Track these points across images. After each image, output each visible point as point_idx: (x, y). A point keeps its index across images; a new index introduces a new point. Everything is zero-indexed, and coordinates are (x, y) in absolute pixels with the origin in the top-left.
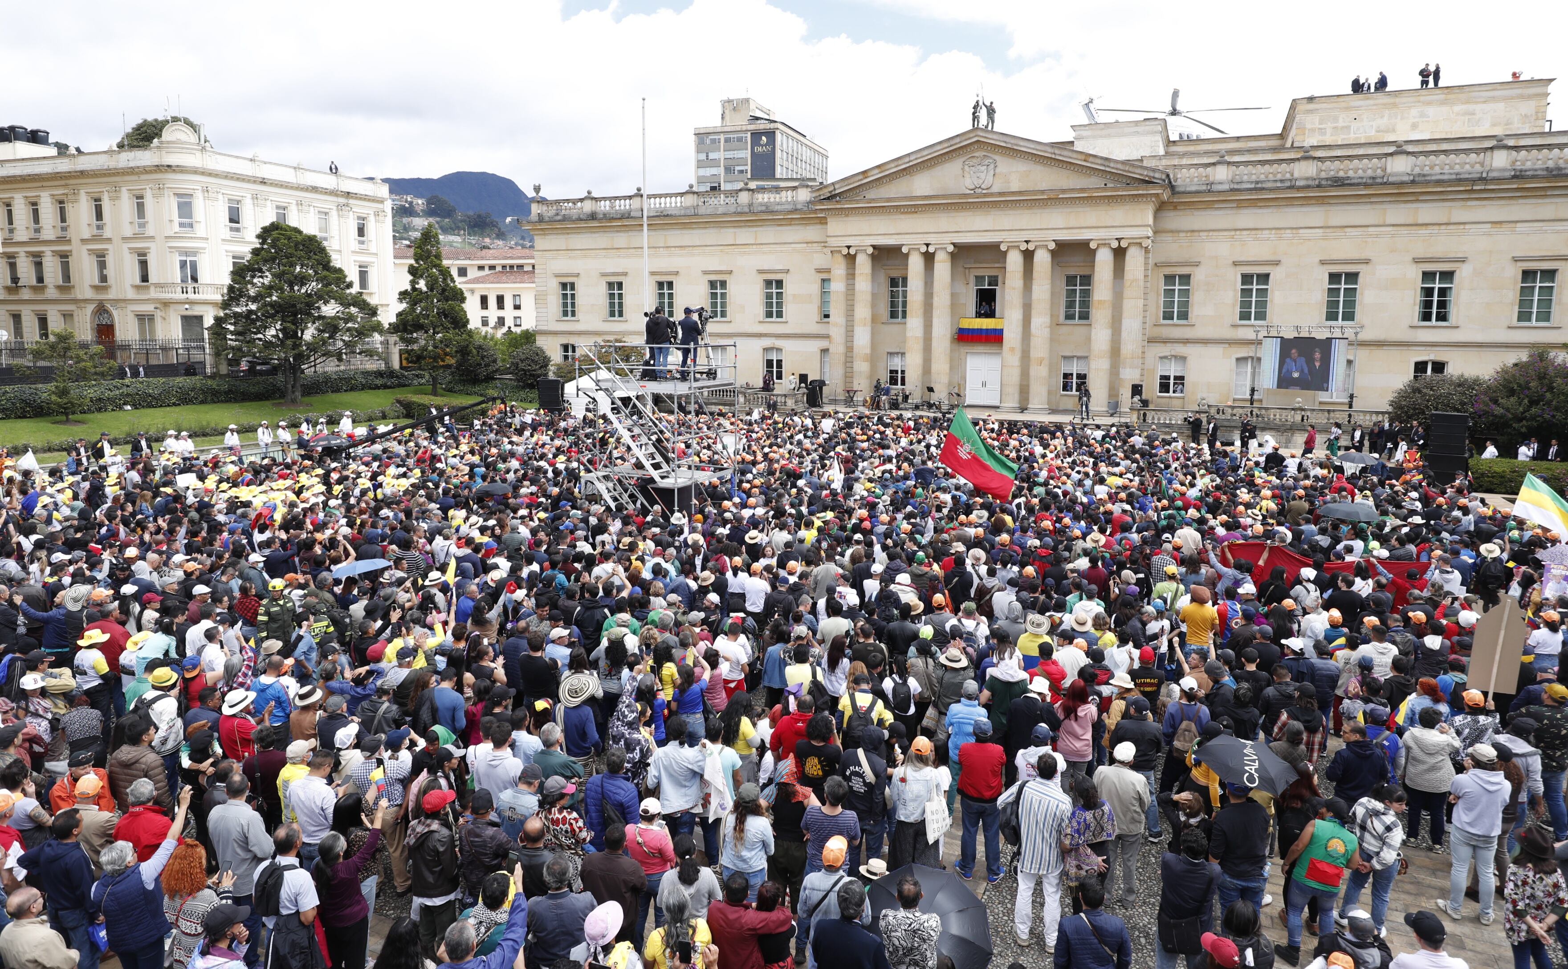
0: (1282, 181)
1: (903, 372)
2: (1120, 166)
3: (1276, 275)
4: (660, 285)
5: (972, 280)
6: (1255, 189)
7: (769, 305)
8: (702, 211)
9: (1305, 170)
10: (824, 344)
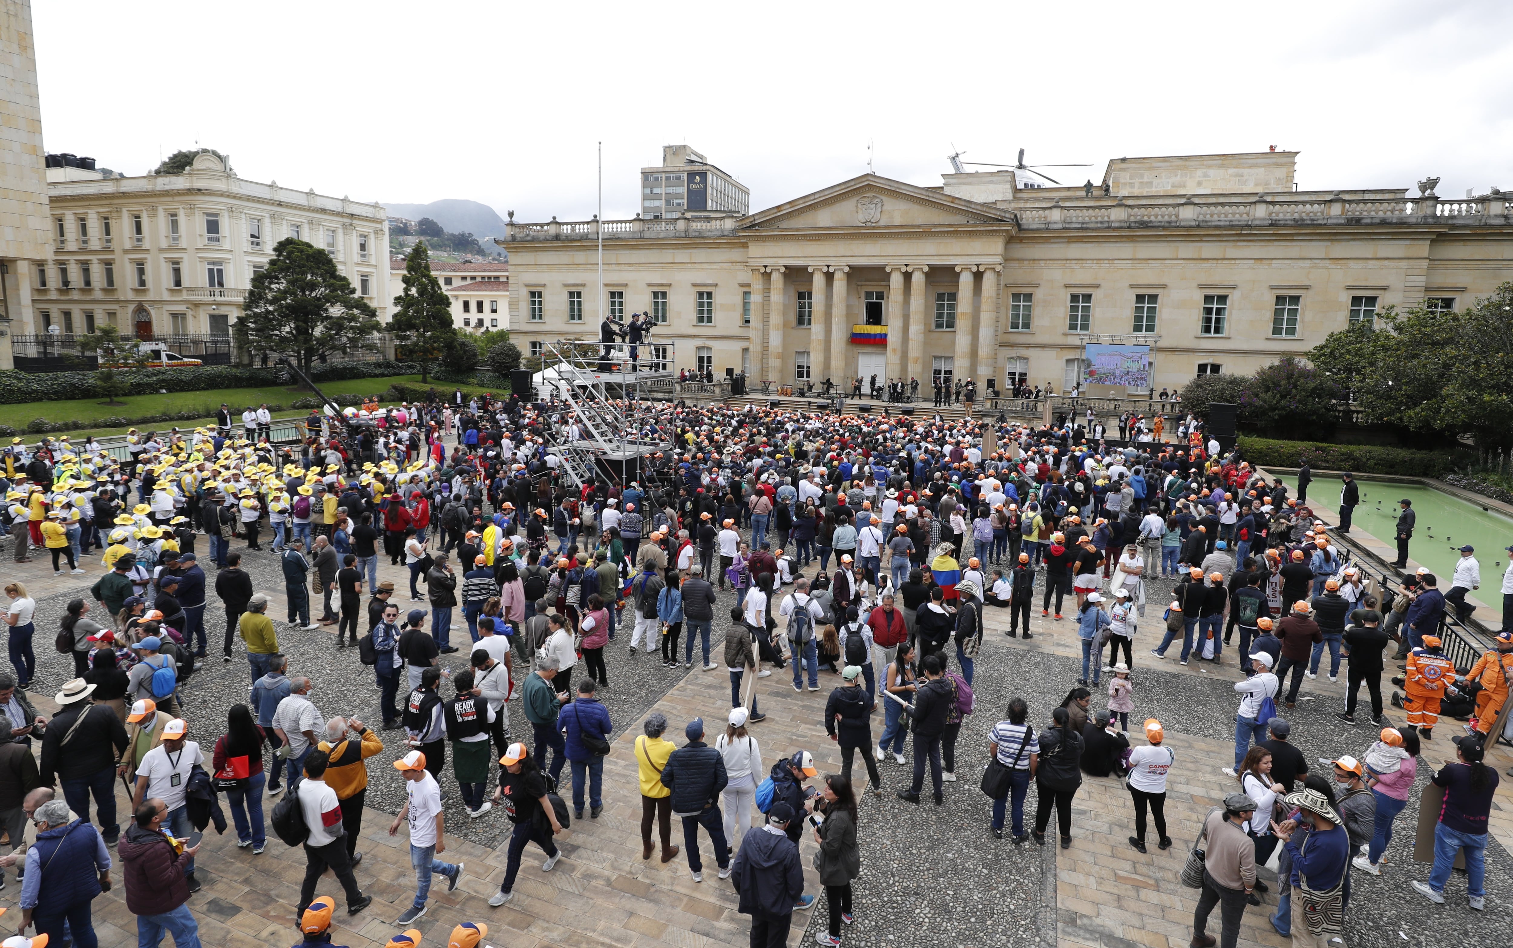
0: (1101, 223)
1: (808, 367)
2: (979, 207)
3: (1097, 295)
4: (613, 294)
5: (863, 295)
6: (1082, 228)
7: (701, 312)
8: (647, 235)
9: (1118, 215)
10: (745, 344)
